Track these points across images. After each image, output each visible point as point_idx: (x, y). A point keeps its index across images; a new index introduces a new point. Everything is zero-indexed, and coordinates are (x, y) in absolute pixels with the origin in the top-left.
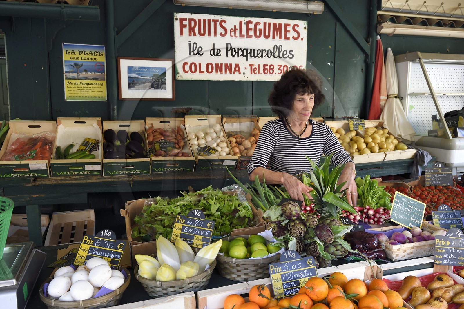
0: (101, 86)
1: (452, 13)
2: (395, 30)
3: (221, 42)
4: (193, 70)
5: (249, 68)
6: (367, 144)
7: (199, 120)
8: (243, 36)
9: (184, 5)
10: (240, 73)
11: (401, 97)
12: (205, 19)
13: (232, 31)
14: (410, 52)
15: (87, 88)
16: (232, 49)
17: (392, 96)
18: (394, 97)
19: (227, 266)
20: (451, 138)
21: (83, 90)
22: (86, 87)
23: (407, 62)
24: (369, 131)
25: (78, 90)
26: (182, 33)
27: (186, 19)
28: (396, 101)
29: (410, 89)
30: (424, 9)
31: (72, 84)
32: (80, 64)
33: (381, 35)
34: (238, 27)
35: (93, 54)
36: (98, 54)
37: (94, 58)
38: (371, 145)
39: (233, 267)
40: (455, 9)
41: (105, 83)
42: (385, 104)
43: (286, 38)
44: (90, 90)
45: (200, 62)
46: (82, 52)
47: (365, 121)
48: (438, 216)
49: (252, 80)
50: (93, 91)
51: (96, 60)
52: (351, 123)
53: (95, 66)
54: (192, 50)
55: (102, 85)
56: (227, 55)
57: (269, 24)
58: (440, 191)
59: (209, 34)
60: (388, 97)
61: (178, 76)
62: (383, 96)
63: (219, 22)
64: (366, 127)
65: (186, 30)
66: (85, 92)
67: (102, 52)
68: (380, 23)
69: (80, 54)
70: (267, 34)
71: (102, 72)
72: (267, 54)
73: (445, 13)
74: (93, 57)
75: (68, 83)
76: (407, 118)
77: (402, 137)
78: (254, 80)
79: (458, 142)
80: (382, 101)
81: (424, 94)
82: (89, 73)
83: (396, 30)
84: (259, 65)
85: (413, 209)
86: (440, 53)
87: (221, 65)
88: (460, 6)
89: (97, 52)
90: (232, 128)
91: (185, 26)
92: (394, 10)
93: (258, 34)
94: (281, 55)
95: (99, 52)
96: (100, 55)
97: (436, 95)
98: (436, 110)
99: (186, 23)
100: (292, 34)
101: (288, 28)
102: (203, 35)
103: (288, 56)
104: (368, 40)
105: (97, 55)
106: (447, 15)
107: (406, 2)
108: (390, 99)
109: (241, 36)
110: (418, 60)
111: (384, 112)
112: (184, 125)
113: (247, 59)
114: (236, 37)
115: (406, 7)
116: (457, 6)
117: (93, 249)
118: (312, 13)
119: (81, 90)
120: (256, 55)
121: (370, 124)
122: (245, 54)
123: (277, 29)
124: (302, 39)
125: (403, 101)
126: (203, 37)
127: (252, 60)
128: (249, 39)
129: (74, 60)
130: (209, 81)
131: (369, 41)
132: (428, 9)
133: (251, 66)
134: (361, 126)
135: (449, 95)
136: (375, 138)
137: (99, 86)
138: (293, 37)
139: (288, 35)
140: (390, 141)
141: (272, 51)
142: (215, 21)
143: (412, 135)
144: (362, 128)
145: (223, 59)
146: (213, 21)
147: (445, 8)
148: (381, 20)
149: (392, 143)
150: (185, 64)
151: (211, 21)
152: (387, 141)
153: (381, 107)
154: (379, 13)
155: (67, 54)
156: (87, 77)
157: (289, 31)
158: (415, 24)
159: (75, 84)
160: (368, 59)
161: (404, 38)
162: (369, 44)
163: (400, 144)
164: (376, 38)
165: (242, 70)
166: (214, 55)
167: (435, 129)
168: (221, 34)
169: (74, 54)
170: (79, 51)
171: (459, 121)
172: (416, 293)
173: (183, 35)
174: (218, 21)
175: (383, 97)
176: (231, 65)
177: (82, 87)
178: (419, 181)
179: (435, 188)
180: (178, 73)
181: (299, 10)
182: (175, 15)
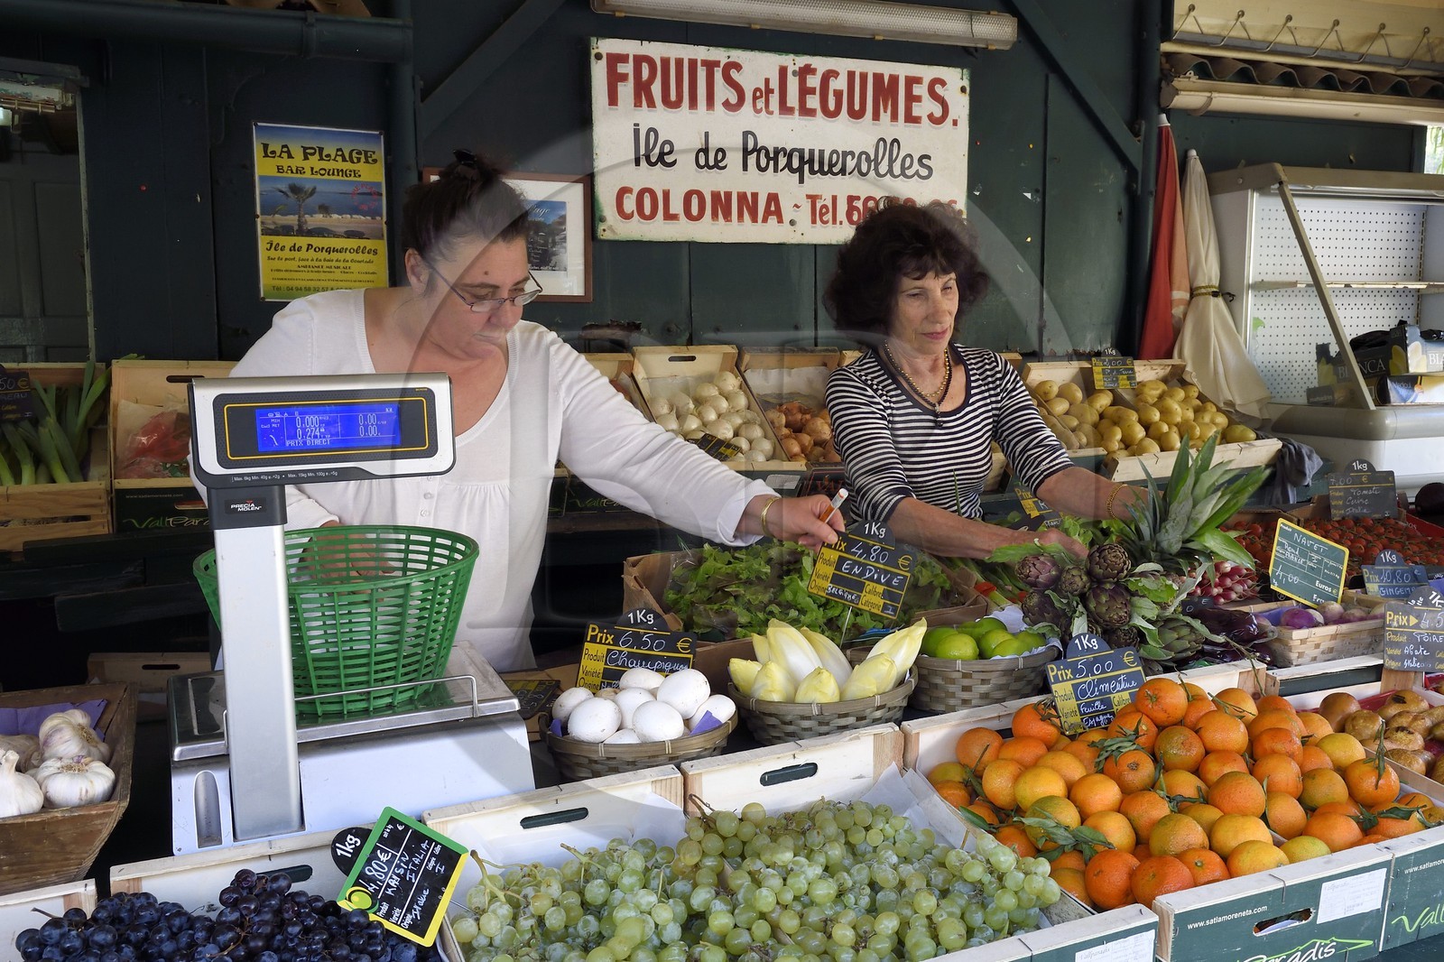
0: (371, 255)
1: (1363, 50)
2: (1210, 99)
3: (726, 128)
4: (647, 210)
5: (807, 206)
6: (1147, 426)
7: (671, 359)
8: (790, 111)
9: (623, 15)
10: (780, 221)
11: (1229, 294)
12: (681, 57)
13: (758, 94)
14: (1250, 163)
15: (329, 261)
16: (757, 150)
17: (1203, 291)
18: (1209, 294)
19: (939, 681)
20: (1372, 406)
21: (316, 269)
22: (325, 260)
23: (1245, 191)
24: (1146, 390)
25: (303, 269)
26: (613, 100)
27: (628, 55)
28: (1217, 306)
29: (1254, 270)
30: (1286, 38)
31: (281, 250)
32: (308, 187)
33: (1168, 112)
34: (774, 84)
35: (348, 159)
36: (363, 157)
37: (351, 171)
38: (1159, 429)
39: (953, 681)
40: (1371, 39)
41: (382, 246)
42: (1185, 315)
43: (911, 119)
44: (338, 267)
45: (666, 188)
46: (313, 151)
47: (1137, 362)
48: (1377, 577)
49: (815, 242)
50: (346, 271)
51: (355, 176)
52: (1097, 370)
53: (353, 194)
54: (642, 151)
55: (375, 252)
56: (745, 167)
57: (864, 77)
58: (1368, 529)
59: (693, 103)
60: (1194, 292)
61: (602, 228)
62: (1179, 290)
63: (720, 69)
64: (1138, 379)
65: (626, 90)
66: (322, 276)
67: (374, 153)
68: (1167, 77)
69: (306, 158)
70: (857, 107)
71: (374, 213)
72: (858, 165)
73: (1343, 50)
74: (347, 166)
75: (272, 244)
76: (1246, 351)
77: (1238, 409)
78: (823, 243)
79: (1391, 419)
80: (1178, 306)
81: (1294, 284)
82: (335, 216)
83: (1214, 100)
84: (834, 199)
85: (1320, 562)
86: (1333, 167)
87: (728, 195)
88: (1382, 32)
89: (359, 153)
90: (766, 384)
91: (624, 77)
92: (1204, 41)
93: (832, 105)
94: (897, 170)
95: (366, 152)
96: (367, 162)
97: (1327, 287)
98: (1329, 330)
99: (626, 68)
100: (926, 107)
101: (917, 90)
102: (677, 104)
103: (917, 173)
104: (1137, 126)
105: (359, 160)
106: (1349, 57)
107: (1239, 16)
108: (1201, 300)
109: (785, 109)
110: (1277, 186)
111: (1182, 336)
112: (632, 376)
113: (801, 181)
114: (772, 113)
115: (1238, 33)
116: (1376, 31)
117: (615, 654)
118: (984, 46)
119: (310, 269)
120: (826, 169)
121: (1147, 372)
122: (796, 164)
123: (885, 91)
124: (955, 123)
125: (1234, 304)
126: (675, 112)
127: (816, 184)
128: (806, 121)
129: (290, 175)
130: (691, 245)
131: (1140, 129)
132: (1297, 37)
133: (813, 199)
134: (1125, 377)
135: (1361, 286)
136: (1167, 409)
137: (366, 257)
138: (931, 117)
139: (917, 110)
140: (1207, 418)
141: (872, 158)
142: (710, 66)
143: (1265, 403)
144: (1128, 382)
145: (734, 179)
146: (705, 63)
147: (1343, 37)
148: (1171, 70)
149: (1213, 422)
150: (623, 191)
151: (699, 63)
152: (1200, 420)
153: (1173, 322)
154: (1167, 47)
155: (266, 156)
156: (329, 228)
157: (918, 99)
158: (1264, 83)
159: (293, 248)
160: (1137, 183)
161: (1232, 121)
162: (1139, 138)
163: (1234, 426)
164: (1158, 121)
165: (788, 213)
166: (707, 165)
167: (1327, 383)
168: (727, 104)
169: (290, 156)
170: (305, 149)
171: (1391, 358)
172: (1355, 723)
173: (617, 105)
174: (717, 64)
175: (1180, 294)
176: (755, 196)
177: (312, 260)
178: (1314, 507)
179: (1356, 524)
180: (602, 220)
181: (949, 37)
182: (595, 45)
